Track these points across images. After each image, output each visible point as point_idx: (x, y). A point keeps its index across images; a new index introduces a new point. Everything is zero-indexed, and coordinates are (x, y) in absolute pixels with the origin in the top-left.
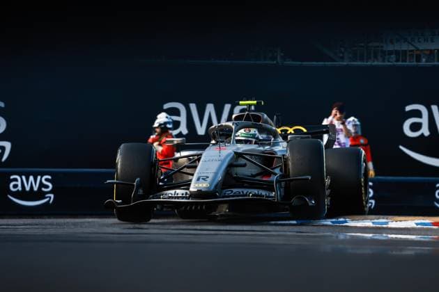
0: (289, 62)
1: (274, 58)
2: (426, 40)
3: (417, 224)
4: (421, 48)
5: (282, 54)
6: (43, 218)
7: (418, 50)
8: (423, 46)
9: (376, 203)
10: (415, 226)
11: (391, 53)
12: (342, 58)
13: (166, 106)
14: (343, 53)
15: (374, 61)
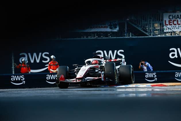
2: (177, 28)
12: (150, 35)
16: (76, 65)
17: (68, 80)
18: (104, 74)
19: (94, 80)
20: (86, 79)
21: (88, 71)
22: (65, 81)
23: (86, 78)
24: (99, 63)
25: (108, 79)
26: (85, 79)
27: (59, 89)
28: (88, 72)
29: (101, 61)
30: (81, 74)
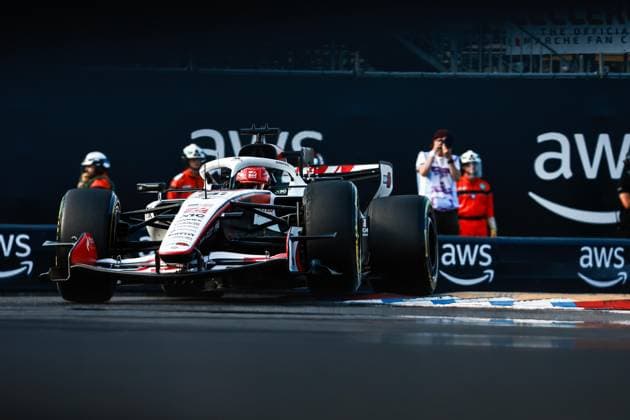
0: (371, 72)
1: (349, 66)
2: (567, 41)
3: (554, 304)
4: (559, 52)
5: (362, 61)
6: (17, 296)
7: (555, 54)
8: (562, 49)
9: (495, 275)
10: (551, 307)
11: (516, 59)
12: (448, 67)
13: (195, 135)
14: (449, 59)
15: (492, 71)
16: (156, 185)
17: (111, 261)
18: (302, 239)
19: (249, 268)
20: (206, 259)
21: (216, 219)
22: (100, 268)
23: (208, 254)
24: (272, 182)
25: (317, 266)
26: (201, 263)
27: (62, 304)
28: (217, 226)
29: (278, 173)
30: (181, 233)
